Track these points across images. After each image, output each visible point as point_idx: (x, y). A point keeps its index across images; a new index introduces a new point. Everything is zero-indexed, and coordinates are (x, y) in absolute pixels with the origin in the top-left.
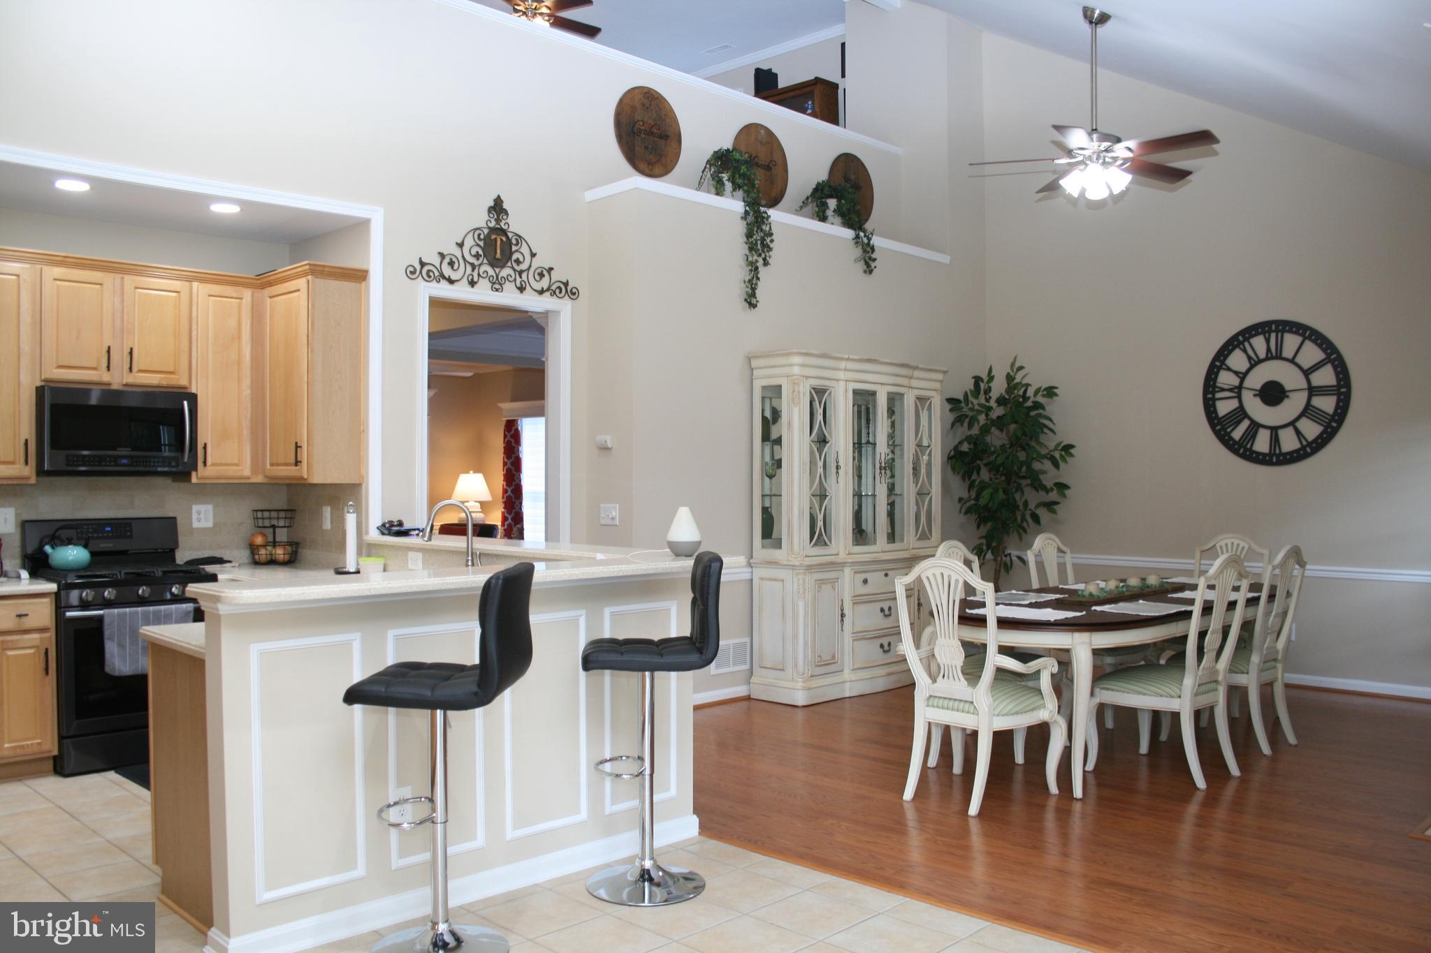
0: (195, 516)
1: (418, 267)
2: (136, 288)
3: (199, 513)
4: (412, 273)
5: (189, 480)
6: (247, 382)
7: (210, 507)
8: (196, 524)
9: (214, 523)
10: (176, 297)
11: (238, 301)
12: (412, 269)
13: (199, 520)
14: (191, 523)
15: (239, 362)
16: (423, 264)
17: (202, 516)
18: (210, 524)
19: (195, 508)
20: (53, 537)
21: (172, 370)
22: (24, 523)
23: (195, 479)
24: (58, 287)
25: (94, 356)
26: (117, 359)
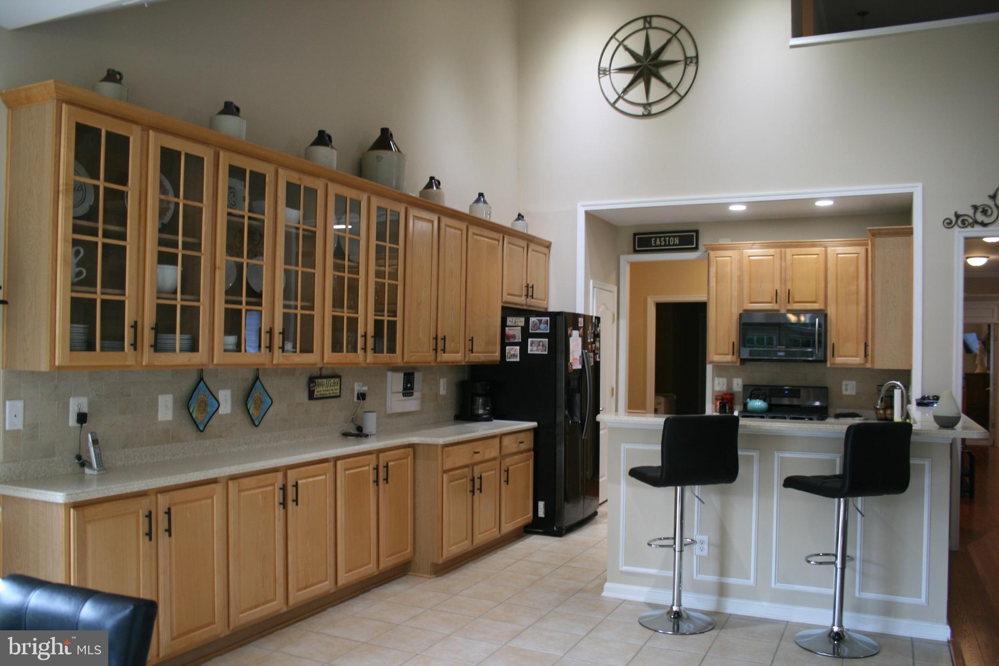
0: (844, 387)
1: (954, 219)
2: (793, 255)
3: (846, 385)
4: (949, 224)
5: (826, 365)
6: (862, 305)
7: (854, 383)
8: (845, 393)
9: (857, 393)
10: (817, 257)
11: (857, 255)
12: (948, 221)
13: (846, 390)
14: (841, 391)
15: (858, 293)
16: (957, 216)
17: (849, 387)
18: (854, 393)
19: (844, 383)
20: (751, 394)
21: (814, 300)
22: (745, 387)
23: (828, 365)
24: (751, 260)
25: (769, 295)
26: (783, 296)
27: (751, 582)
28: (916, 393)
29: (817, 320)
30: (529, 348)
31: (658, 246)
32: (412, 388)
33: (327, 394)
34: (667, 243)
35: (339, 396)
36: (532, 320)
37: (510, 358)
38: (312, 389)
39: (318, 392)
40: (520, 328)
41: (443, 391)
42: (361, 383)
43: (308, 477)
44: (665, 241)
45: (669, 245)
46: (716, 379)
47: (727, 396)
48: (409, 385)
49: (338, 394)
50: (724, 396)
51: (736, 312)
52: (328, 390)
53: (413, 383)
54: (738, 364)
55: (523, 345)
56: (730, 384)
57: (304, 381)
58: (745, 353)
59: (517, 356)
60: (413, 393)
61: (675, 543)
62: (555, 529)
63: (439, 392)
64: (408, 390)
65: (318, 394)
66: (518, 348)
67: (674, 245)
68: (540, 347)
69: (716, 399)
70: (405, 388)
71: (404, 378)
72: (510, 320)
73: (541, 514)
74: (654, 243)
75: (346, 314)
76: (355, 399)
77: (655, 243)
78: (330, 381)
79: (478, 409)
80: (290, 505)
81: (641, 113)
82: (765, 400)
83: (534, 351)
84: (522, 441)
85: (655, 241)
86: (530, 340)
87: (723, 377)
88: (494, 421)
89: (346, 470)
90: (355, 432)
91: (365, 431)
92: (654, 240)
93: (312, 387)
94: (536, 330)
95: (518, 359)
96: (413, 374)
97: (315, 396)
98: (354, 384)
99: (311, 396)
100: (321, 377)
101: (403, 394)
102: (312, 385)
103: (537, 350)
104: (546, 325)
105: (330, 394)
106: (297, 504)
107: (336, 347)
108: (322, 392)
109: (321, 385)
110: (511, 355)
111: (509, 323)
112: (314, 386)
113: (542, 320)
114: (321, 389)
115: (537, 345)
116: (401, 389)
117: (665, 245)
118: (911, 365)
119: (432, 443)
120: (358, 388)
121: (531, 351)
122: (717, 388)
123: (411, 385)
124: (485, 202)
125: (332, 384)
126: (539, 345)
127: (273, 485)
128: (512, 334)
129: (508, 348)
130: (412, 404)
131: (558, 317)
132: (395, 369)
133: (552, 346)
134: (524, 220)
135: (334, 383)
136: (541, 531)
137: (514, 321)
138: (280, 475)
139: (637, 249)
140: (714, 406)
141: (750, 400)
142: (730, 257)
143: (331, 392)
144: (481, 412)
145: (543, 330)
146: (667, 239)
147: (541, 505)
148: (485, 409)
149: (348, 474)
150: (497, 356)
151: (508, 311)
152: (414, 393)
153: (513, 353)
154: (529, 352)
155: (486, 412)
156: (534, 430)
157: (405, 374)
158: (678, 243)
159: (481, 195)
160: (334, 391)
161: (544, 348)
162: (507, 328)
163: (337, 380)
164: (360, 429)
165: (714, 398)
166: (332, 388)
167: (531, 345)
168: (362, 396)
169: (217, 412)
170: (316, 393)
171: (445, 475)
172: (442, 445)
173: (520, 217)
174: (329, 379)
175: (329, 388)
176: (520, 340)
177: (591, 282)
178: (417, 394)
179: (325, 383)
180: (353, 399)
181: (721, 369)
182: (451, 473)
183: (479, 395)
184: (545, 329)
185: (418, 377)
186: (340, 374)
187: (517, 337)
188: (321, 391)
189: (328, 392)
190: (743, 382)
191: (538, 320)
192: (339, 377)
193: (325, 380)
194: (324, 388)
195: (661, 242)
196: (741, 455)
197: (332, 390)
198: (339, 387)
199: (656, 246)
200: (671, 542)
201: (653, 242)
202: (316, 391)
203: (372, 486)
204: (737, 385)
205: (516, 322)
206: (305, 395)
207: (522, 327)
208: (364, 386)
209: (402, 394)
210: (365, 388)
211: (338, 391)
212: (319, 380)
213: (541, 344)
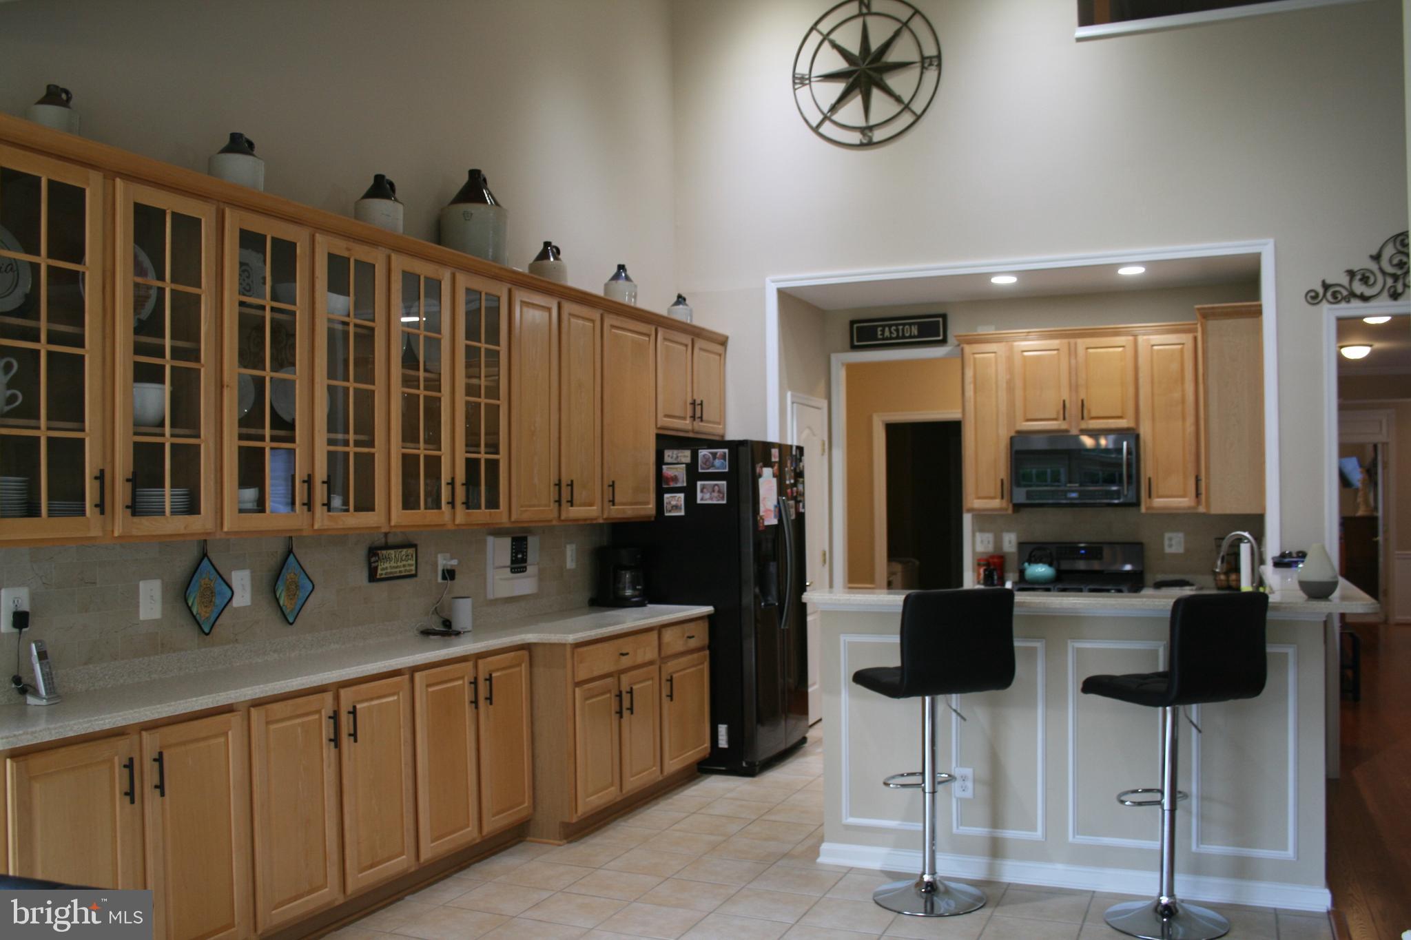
0: (1166, 542)
1: (1321, 291)
2: (1087, 348)
3: (1170, 539)
4: (1314, 298)
5: (1139, 510)
6: (1190, 420)
7: (1181, 535)
8: (1168, 550)
9: (1187, 550)
10: (1122, 351)
11: (1180, 347)
12: (1313, 294)
13: (1170, 546)
14: (1163, 549)
15: (1183, 401)
16: (1326, 286)
17: (1174, 542)
18: (1181, 550)
19: (1167, 535)
20: (1030, 556)
21: (1120, 414)
22: (1021, 545)
23: (1143, 510)
24: (1025, 357)
25: (1053, 409)
26: (1073, 410)
27: (1039, 834)
28: (1272, 548)
29: (1125, 444)
30: (699, 495)
31: (887, 339)
32: (524, 560)
33: (396, 572)
34: (901, 334)
35: (415, 576)
36: (702, 454)
37: (670, 511)
38: (373, 565)
39: (383, 569)
40: (684, 465)
41: (570, 564)
42: (448, 555)
43: (372, 699)
44: (897, 330)
45: (904, 337)
46: (978, 535)
47: (996, 560)
48: (520, 556)
49: (414, 572)
50: (991, 560)
51: (1004, 434)
52: (397, 567)
53: (526, 552)
54: (1010, 511)
55: (690, 492)
56: (998, 542)
57: (362, 553)
58: (1020, 495)
59: (681, 509)
60: (526, 567)
61: (924, 781)
62: (744, 764)
63: (565, 563)
64: (518, 564)
65: (384, 572)
66: (682, 496)
67: (910, 337)
68: (715, 494)
69: (979, 565)
70: (514, 561)
71: (512, 545)
72: (669, 455)
73: (723, 743)
74: (881, 335)
75: (422, 451)
76: (440, 580)
77: (883, 334)
78: (401, 552)
79: (624, 589)
80: (346, 741)
81: (858, 142)
82: (1050, 565)
83: (706, 500)
84: (691, 635)
85: (883, 331)
86: (699, 483)
87: (988, 531)
88: (650, 606)
89: (428, 686)
90: (441, 628)
91: (457, 626)
92: (881, 331)
93: (374, 562)
94: (708, 469)
95: (682, 513)
96: (525, 539)
97: (378, 577)
98: (436, 557)
99: (373, 577)
100: (387, 547)
101: (512, 569)
102: (373, 559)
103: (711, 499)
104: (722, 461)
105: (400, 572)
106: (356, 741)
107: (409, 502)
108: (389, 571)
109: (388, 559)
110: (672, 507)
111: (667, 459)
112: (377, 561)
113: (716, 453)
114: (387, 565)
115: (710, 490)
116: (508, 562)
117: (898, 337)
118: (1264, 508)
119: (556, 641)
120: (443, 561)
121: (702, 499)
122: (980, 548)
123: (523, 556)
124: (627, 278)
125: (404, 558)
126: (714, 491)
127: (319, 712)
128: (672, 475)
129: (666, 496)
130: (525, 585)
131: (741, 449)
132: (498, 532)
133: (733, 492)
134: (687, 305)
135: (407, 556)
136: (724, 768)
137: (675, 456)
138: (328, 697)
139: (856, 343)
140: (976, 574)
141: (1029, 564)
142: (995, 353)
143: (402, 569)
144: (628, 593)
145: (718, 468)
146: (901, 327)
147: (723, 729)
148: (634, 589)
149: (433, 692)
150: (651, 508)
151: (666, 441)
152: (528, 567)
153: (675, 503)
154: (699, 501)
155: (637, 593)
156: (709, 617)
157: (514, 539)
158: (916, 333)
159: (621, 267)
160: (408, 568)
161: (721, 495)
162: (664, 467)
163: (411, 551)
164: (447, 623)
165: (976, 563)
166: (404, 563)
167: (702, 491)
168: (449, 574)
169: (230, 604)
170: (379, 572)
171: (577, 690)
172: (571, 644)
173: (681, 300)
174: (400, 550)
175: (399, 564)
176: (685, 484)
177: (789, 394)
178: (531, 569)
179: (393, 556)
180: (436, 580)
181: (985, 520)
182: (587, 686)
183: (626, 568)
184: (722, 466)
185: (533, 543)
186: (416, 542)
187: (681, 480)
188: (386, 568)
189: (398, 570)
190: (1018, 537)
191: (711, 453)
192: (414, 546)
193: (392, 552)
194: (393, 564)
195: (891, 333)
196: (1019, 647)
197: (404, 566)
198: (414, 562)
199: (883, 339)
200: (918, 780)
201: (879, 333)
202: (379, 567)
203: (468, 709)
204: (1010, 542)
205: (677, 457)
206: (365, 574)
207: (687, 465)
208: (452, 558)
209: (509, 569)
210: (454, 562)
211: (413, 568)
212: (384, 552)
213: (716, 488)
